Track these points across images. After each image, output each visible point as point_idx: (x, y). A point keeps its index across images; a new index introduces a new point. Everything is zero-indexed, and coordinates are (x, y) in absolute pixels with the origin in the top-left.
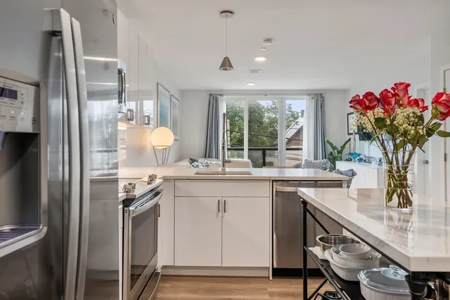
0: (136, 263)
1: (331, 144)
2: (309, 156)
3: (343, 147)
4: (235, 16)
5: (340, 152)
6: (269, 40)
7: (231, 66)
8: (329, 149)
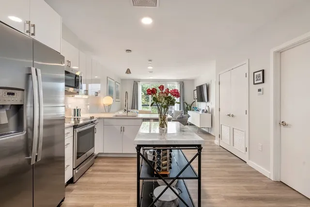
0: (80, 152)
1: (186, 104)
2: (177, 109)
3: (191, 105)
4: (132, 52)
5: (190, 107)
6: (150, 61)
7: (130, 73)
8: (186, 106)
